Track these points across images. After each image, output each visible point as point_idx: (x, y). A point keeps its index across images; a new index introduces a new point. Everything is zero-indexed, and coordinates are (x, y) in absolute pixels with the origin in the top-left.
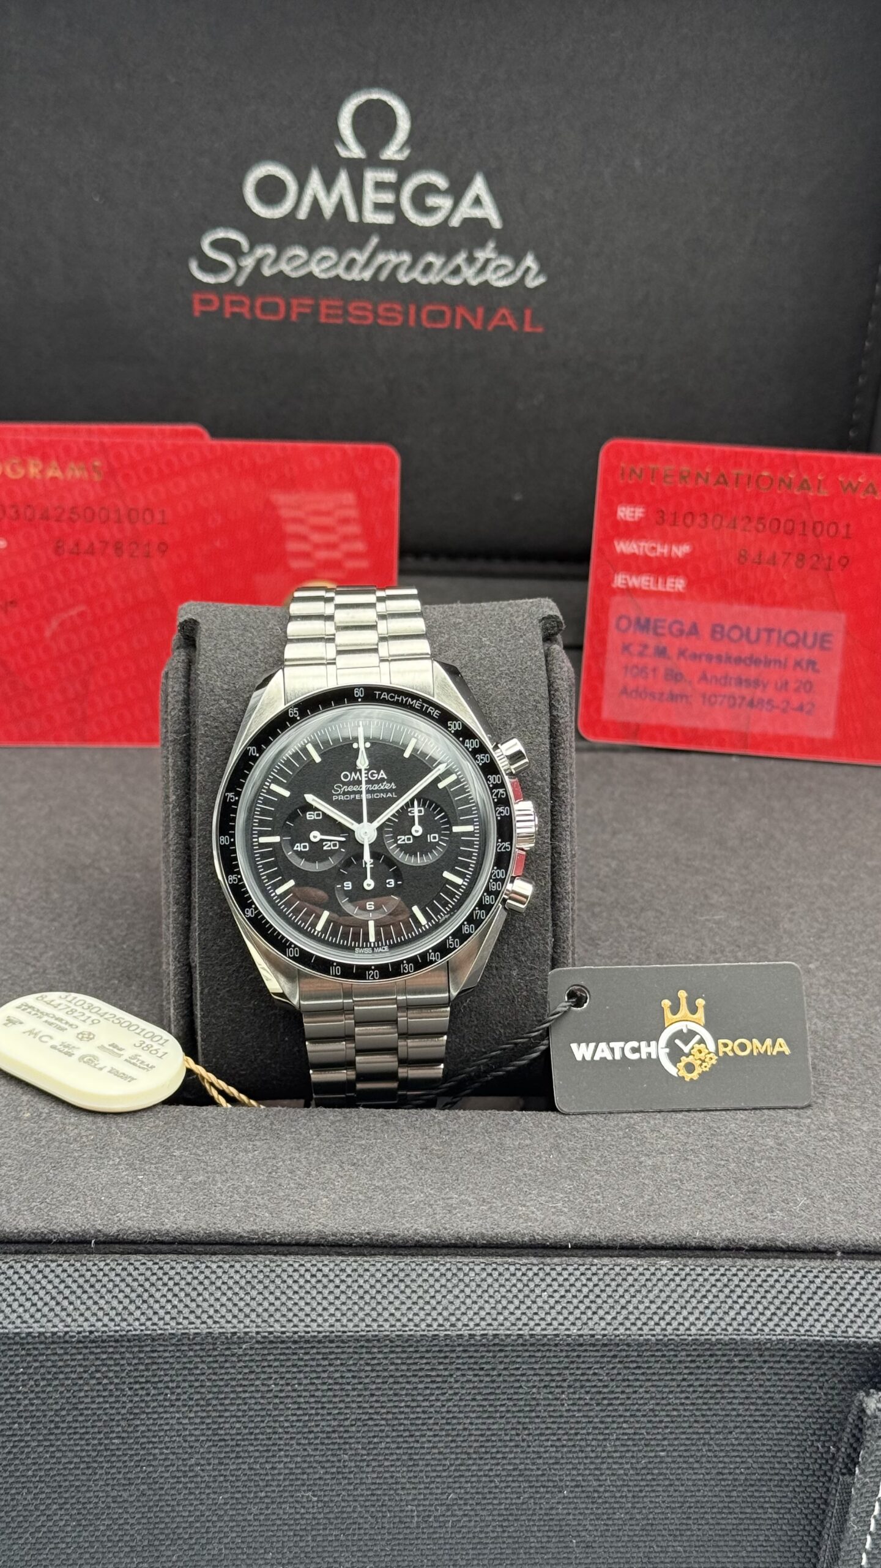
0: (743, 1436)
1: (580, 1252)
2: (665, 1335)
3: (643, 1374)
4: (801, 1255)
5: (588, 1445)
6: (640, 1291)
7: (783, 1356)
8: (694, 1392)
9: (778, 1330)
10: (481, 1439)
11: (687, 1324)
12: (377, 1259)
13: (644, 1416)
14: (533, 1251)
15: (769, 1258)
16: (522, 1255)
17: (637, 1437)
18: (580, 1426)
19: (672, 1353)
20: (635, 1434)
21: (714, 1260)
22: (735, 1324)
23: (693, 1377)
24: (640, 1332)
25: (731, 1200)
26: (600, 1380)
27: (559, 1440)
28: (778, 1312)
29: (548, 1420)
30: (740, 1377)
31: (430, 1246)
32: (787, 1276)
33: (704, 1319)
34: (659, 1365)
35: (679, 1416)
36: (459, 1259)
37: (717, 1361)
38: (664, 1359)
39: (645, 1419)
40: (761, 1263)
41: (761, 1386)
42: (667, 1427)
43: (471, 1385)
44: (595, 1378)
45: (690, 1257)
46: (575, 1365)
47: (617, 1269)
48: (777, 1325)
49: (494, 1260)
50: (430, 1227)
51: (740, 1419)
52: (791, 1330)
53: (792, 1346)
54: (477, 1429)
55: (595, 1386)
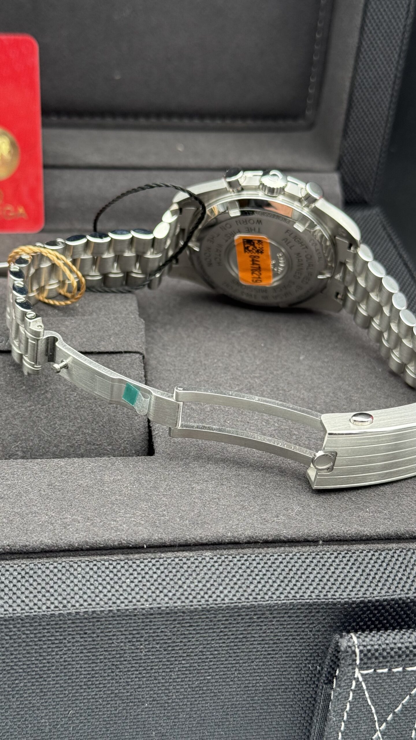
0: (261, 664)
1: (152, 550)
2: (208, 605)
3: (194, 630)
4: (297, 544)
5: (159, 676)
6: (191, 575)
7: (285, 613)
8: (228, 638)
9: (282, 596)
10: (88, 676)
11: (222, 596)
12: (15, 562)
13: (195, 655)
14: (122, 551)
15: (276, 547)
16: (114, 554)
17: (192, 668)
18: (154, 664)
19: (213, 616)
20: (190, 666)
21: (240, 551)
22: (254, 594)
23: (227, 630)
24: (191, 604)
25: (251, 510)
26: (166, 635)
27: (140, 673)
28: (282, 584)
29: (133, 662)
30: (258, 628)
31: (51, 551)
32: (288, 558)
33: (233, 592)
34: (204, 624)
35: (219, 654)
36: (71, 559)
37: (242, 619)
38: (207, 620)
39: (196, 657)
40: (271, 550)
41: (271, 632)
42: (211, 661)
43: (79, 644)
44: (162, 634)
45: (225, 549)
46: (148, 627)
47: (177, 560)
48: (281, 593)
49: (95, 558)
50: (51, 539)
51: (259, 653)
52: (290, 596)
53: (292, 607)
54: (85, 671)
55: (163, 639)
